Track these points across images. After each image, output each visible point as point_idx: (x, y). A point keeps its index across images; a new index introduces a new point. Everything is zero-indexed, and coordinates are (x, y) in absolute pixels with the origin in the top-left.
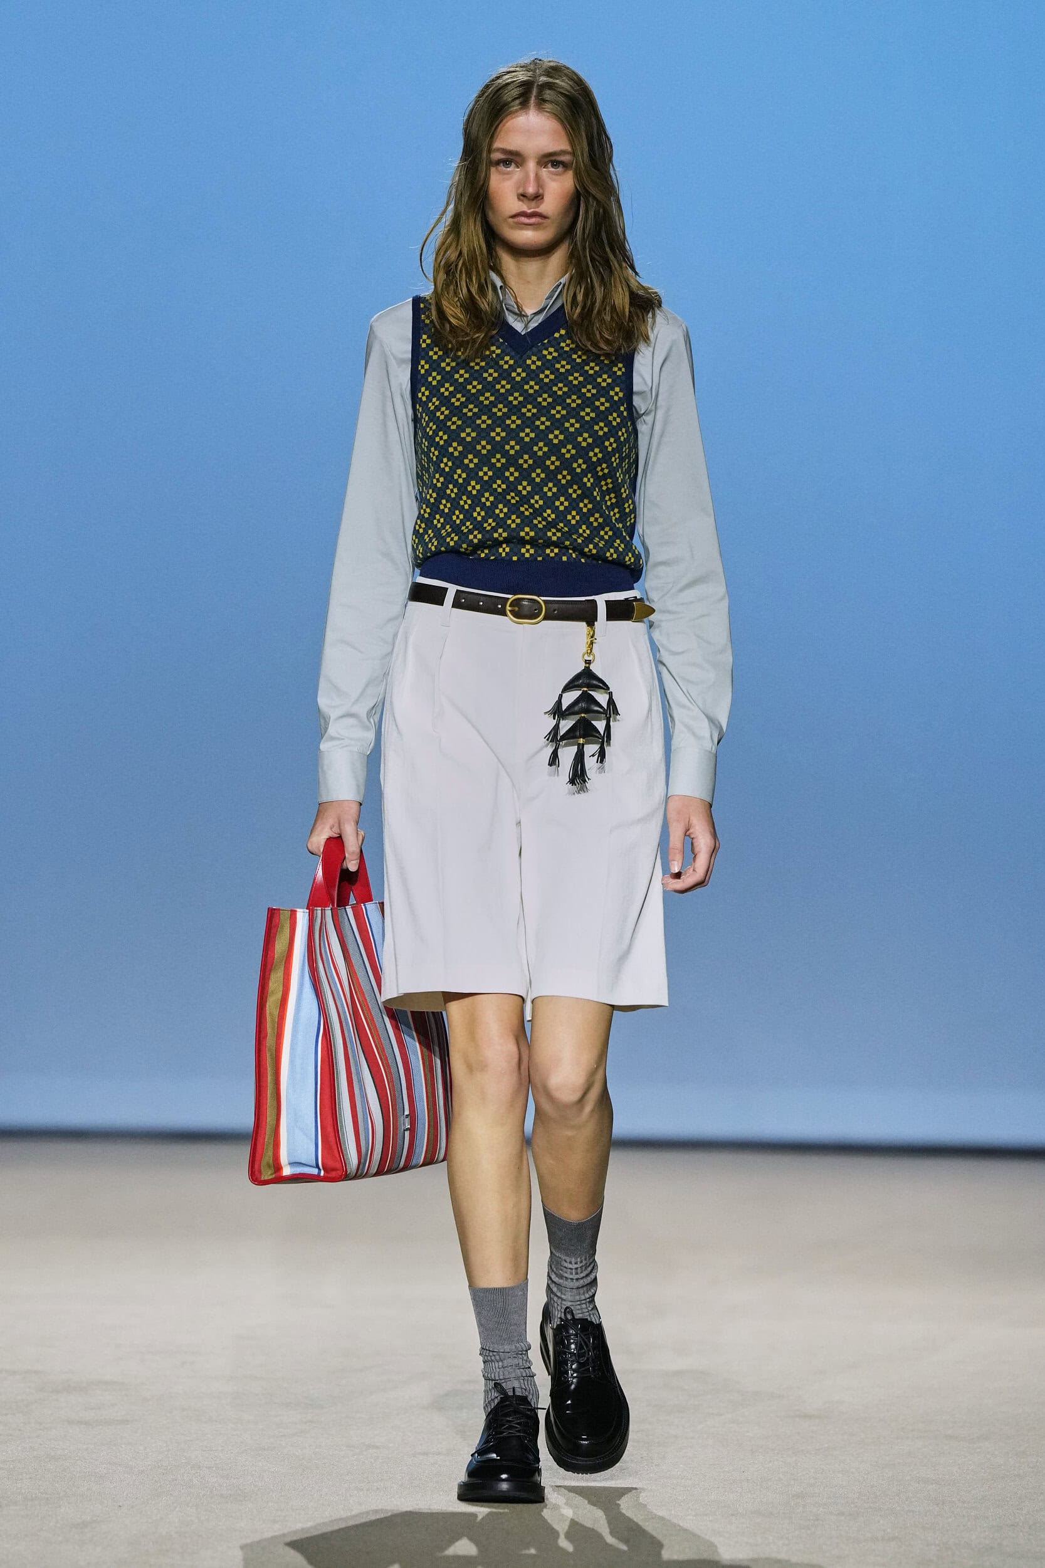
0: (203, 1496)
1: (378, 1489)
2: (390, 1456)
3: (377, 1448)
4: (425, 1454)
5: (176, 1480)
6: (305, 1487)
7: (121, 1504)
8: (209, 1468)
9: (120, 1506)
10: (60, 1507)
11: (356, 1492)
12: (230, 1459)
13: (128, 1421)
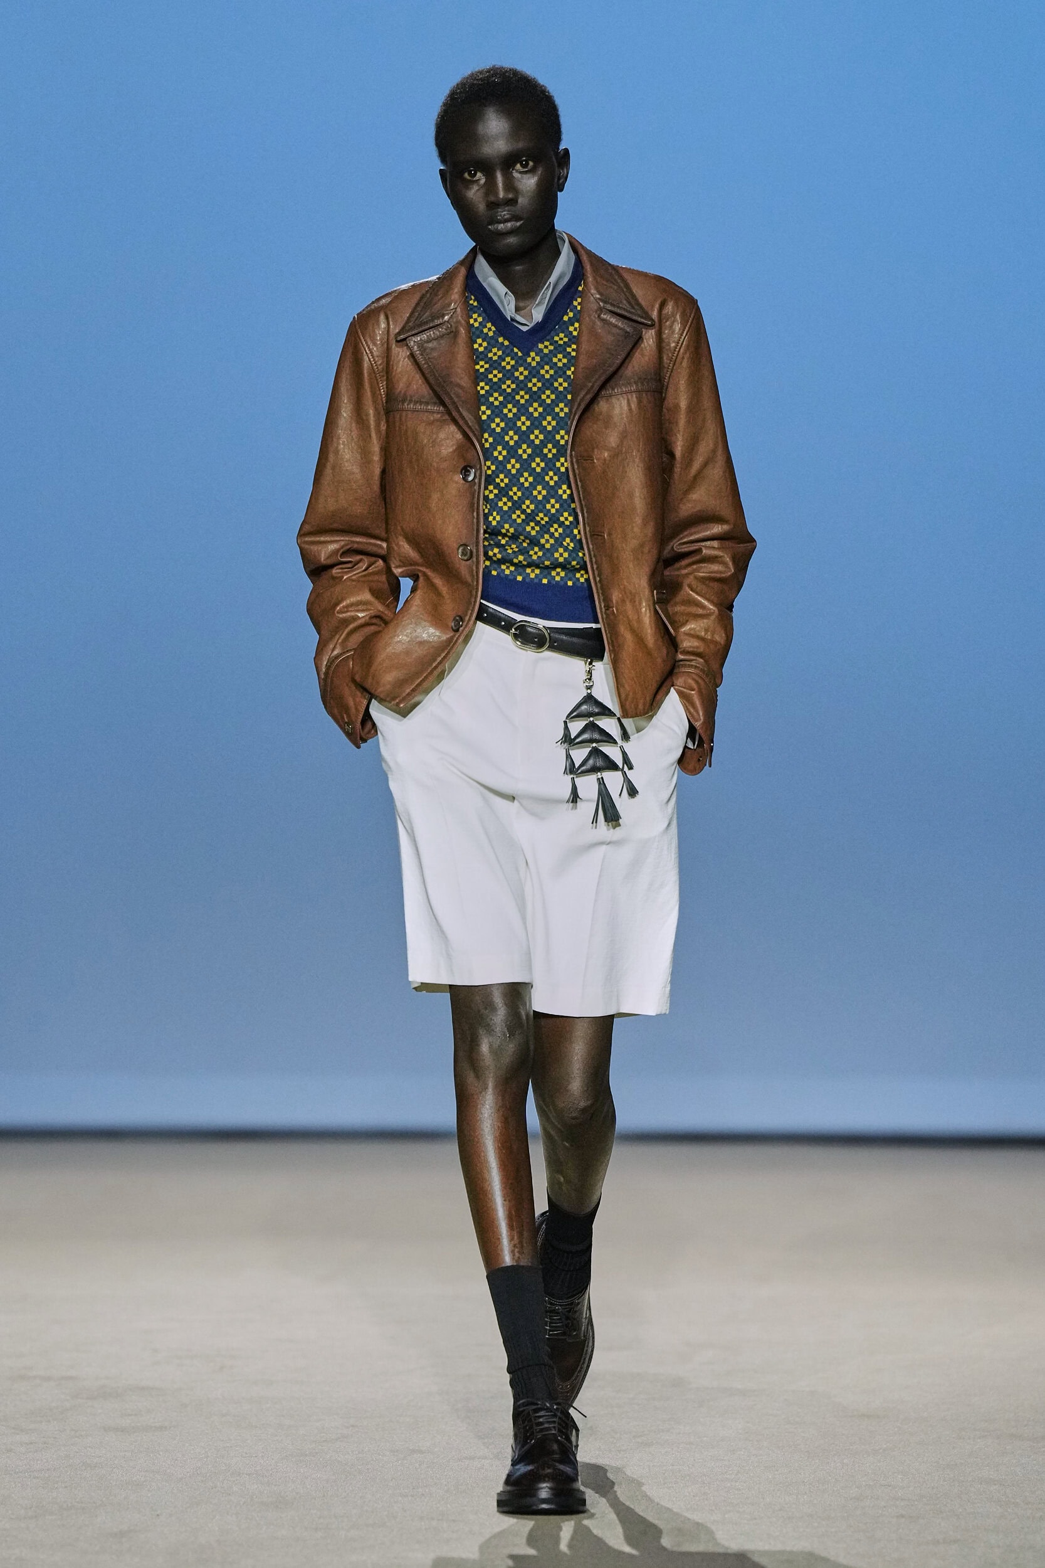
0: (244, 1503)
1: (423, 1495)
2: (435, 1461)
3: (421, 1452)
4: (472, 1458)
5: (215, 1488)
6: (348, 1494)
7: (159, 1512)
8: (249, 1475)
9: (158, 1515)
10: (96, 1516)
11: (400, 1498)
12: (271, 1465)
13: (166, 1427)
